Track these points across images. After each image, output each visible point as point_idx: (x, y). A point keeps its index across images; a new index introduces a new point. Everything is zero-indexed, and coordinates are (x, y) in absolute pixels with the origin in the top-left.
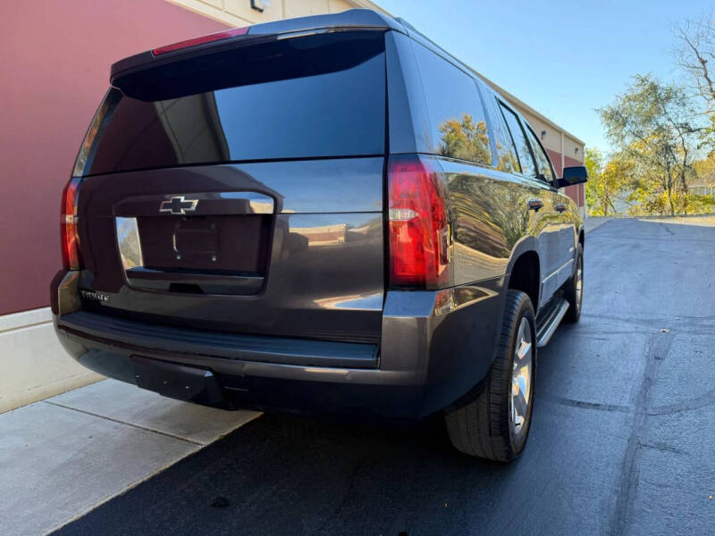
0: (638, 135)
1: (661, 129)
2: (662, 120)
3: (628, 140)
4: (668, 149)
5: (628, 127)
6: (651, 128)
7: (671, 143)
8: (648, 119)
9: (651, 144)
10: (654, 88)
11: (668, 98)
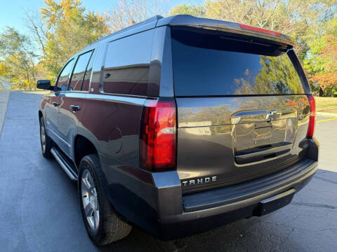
0: (12, 54)
1: (21, 53)
2: (22, 49)
3: (7, 55)
4: (26, 62)
5: (6, 50)
6: (17, 52)
7: (26, 59)
8: (15, 48)
9: (18, 59)
10: (16, 34)
11: (23, 40)
